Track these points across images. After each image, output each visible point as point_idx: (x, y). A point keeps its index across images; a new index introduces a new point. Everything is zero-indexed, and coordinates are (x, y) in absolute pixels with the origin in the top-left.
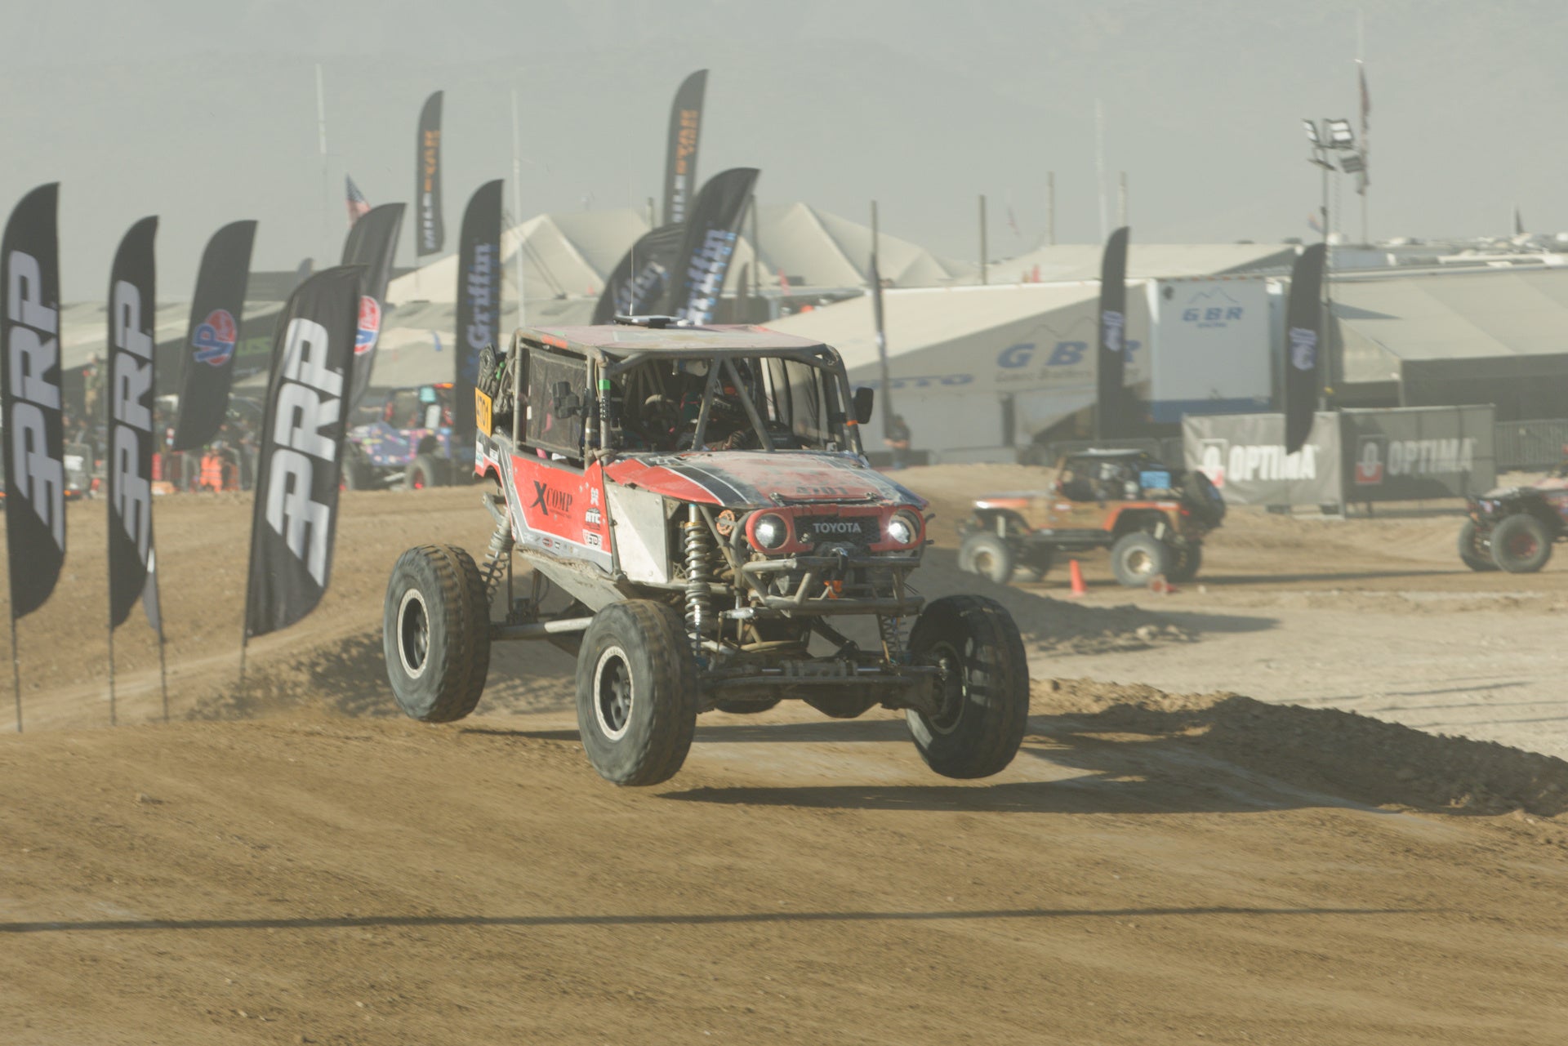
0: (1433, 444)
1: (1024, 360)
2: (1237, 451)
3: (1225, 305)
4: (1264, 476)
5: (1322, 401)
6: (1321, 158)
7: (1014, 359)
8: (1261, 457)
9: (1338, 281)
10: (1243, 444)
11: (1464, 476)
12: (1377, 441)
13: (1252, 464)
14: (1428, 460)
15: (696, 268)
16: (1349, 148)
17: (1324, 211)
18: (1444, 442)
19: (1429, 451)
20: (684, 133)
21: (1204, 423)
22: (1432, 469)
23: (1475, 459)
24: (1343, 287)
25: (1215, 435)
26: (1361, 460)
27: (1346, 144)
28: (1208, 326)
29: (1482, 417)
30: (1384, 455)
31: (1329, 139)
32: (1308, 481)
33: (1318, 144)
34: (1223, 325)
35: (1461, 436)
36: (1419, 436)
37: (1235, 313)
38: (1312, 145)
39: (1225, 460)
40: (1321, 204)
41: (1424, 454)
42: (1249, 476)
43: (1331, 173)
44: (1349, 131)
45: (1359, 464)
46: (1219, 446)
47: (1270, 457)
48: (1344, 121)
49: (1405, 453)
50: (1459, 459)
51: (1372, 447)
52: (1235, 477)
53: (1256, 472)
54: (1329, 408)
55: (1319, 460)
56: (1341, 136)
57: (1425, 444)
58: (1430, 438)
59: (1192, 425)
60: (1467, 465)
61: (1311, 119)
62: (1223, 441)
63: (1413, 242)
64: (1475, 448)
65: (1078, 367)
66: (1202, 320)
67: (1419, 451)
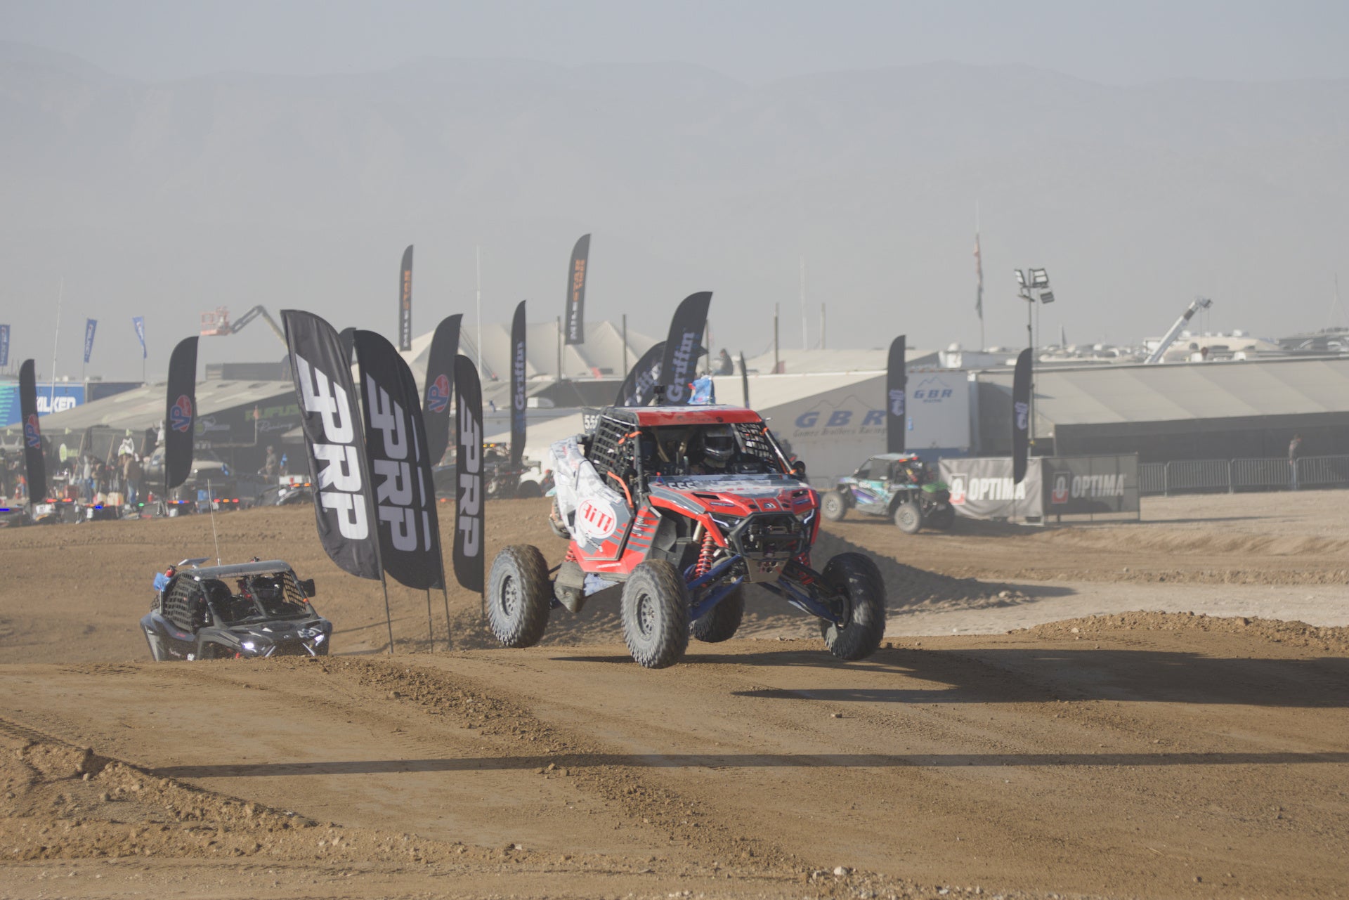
0: (1101, 477)
1: (812, 422)
2: (974, 481)
3: (941, 388)
4: (991, 497)
5: (1029, 450)
6: (1027, 295)
7: (806, 421)
8: (990, 485)
9: (1038, 372)
10: (979, 477)
11: (1120, 499)
12: (1065, 476)
13: (985, 490)
14: (1097, 489)
15: (677, 358)
16: (1044, 287)
17: (1029, 328)
18: (1107, 477)
19: (1097, 482)
20: (577, 275)
21: (953, 463)
22: (1099, 494)
23: (1125, 488)
24: (1041, 376)
25: (959, 470)
26: (1055, 487)
27: (1044, 285)
28: (930, 401)
29: (1130, 461)
30: (1069, 485)
31: (1032, 281)
32: (1021, 501)
33: (1024, 285)
34: (939, 401)
35: (1118, 474)
36: (1090, 474)
37: (947, 393)
38: (1021, 286)
39: (966, 486)
40: (1027, 323)
41: (1094, 484)
42: (981, 497)
43: (1032, 303)
44: (1046, 275)
45: (1054, 491)
46: (963, 478)
47: (996, 485)
48: (1043, 270)
49: (1083, 483)
50: (1115, 488)
51: (1061, 480)
52: (972, 498)
53: (987, 495)
54: (1033, 454)
55: (1029, 490)
56: (1039, 280)
57: (1095, 478)
58: (1099, 474)
59: (944, 463)
60: (1122, 492)
61: (1019, 268)
62: (966, 475)
63: (1004, 350)
64: (1125, 480)
65: (846, 427)
66: (926, 397)
67: (1091, 482)
